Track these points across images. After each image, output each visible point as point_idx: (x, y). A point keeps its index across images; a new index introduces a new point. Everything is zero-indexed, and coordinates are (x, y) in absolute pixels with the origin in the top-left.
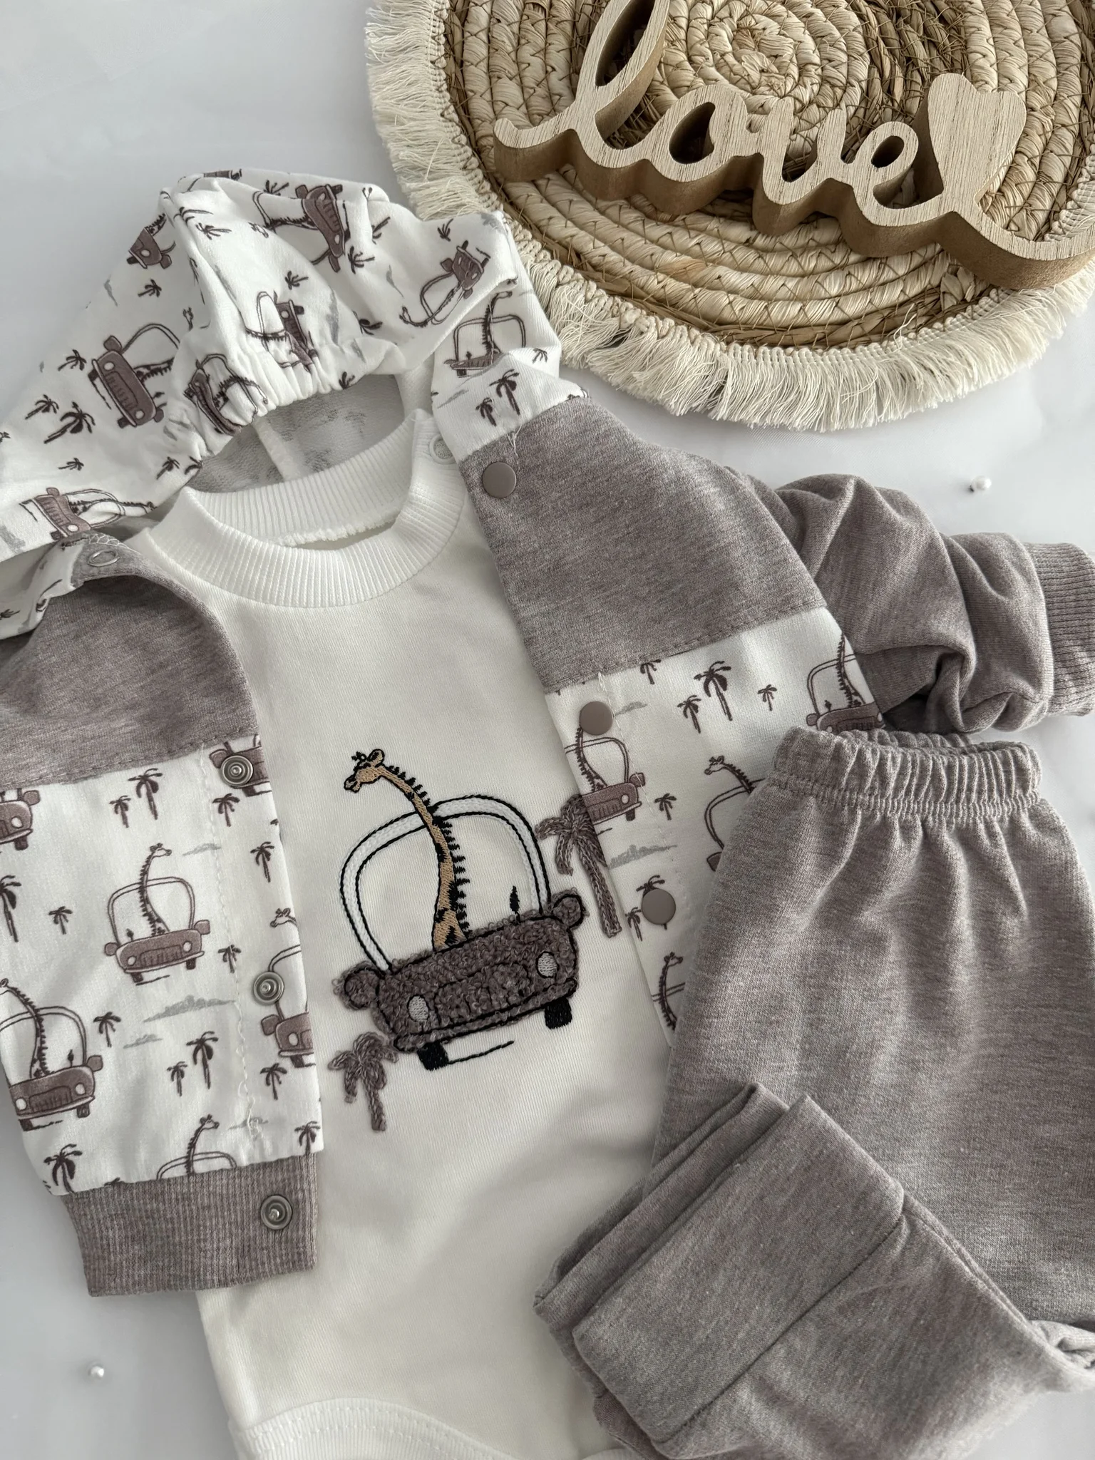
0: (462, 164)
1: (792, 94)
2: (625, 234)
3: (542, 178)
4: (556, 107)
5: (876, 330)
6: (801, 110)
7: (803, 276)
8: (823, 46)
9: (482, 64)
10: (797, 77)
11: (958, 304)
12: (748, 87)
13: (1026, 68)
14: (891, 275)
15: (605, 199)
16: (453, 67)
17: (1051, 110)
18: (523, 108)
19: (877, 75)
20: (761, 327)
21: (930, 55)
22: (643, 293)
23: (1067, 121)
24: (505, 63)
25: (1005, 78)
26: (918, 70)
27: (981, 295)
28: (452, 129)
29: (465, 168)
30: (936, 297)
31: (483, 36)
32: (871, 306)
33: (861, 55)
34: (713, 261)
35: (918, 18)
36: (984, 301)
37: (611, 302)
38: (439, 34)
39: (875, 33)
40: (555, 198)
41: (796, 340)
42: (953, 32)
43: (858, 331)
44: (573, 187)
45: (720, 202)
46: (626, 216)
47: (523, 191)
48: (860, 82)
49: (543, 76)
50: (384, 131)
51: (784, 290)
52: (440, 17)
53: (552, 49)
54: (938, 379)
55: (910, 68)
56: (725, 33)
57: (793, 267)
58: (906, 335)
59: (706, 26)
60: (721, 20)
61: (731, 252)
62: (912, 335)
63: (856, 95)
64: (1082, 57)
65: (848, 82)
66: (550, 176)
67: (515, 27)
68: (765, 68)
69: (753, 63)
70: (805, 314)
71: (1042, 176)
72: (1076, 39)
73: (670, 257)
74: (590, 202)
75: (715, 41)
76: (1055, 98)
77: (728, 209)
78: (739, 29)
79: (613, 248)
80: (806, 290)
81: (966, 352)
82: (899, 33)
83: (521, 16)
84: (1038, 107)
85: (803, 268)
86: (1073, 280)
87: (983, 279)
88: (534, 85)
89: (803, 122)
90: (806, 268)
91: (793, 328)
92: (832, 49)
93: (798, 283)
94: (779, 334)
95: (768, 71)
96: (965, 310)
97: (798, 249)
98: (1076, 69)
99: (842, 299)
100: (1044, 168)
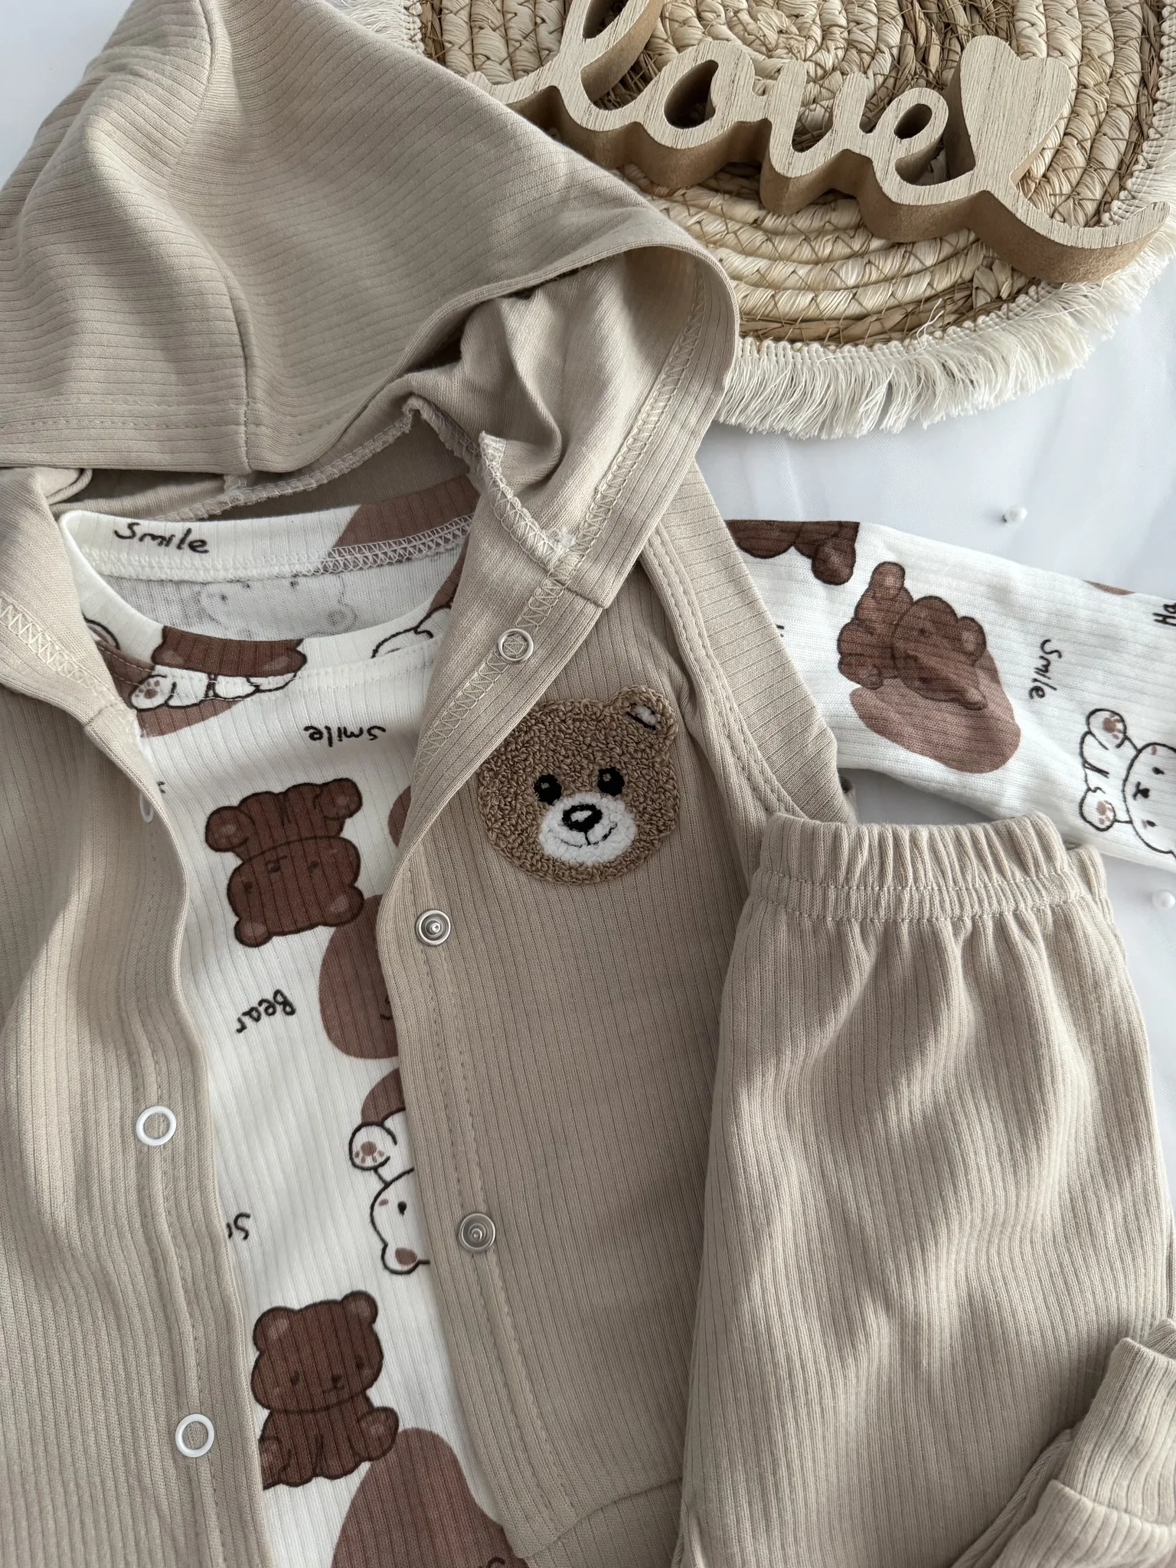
1: (813, 58)
5: (898, 327)
6: (823, 77)
7: (817, 263)
8: (851, 6)
9: (462, 12)
10: (819, 40)
11: (992, 301)
12: (764, 49)
13: (1079, 41)
14: (917, 266)
16: (429, 15)
17: (1107, 88)
18: (507, 63)
19: (910, 41)
20: (766, 319)
21: (972, 22)
23: (1123, 101)
24: (488, 12)
25: (1055, 49)
26: (958, 38)
27: (1019, 292)
30: (966, 293)
32: (892, 300)
33: (893, 18)
34: (715, 243)
36: (1022, 299)
41: (806, 334)
43: (876, 327)
48: (890, 48)
49: (531, 28)
51: (795, 277)
55: (948, 35)
57: (806, 252)
58: (931, 334)
61: (735, 233)
62: (938, 334)
63: (885, 62)
64: (1143, 31)
65: (877, 48)
68: (784, 29)
69: (771, 22)
70: (817, 306)
72: (1137, 10)
76: (1111, 76)
77: (733, 184)
80: (818, 279)
84: (1091, 83)
85: (816, 254)
86: (1124, 277)
87: (1021, 274)
88: (520, 38)
89: (823, 91)
90: (820, 254)
91: (803, 321)
92: (861, 10)
93: (811, 270)
94: (787, 327)
95: (786, 32)
96: (999, 309)
97: (812, 232)
98: (1136, 44)
99: (860, 290)
100: (1096, 153)
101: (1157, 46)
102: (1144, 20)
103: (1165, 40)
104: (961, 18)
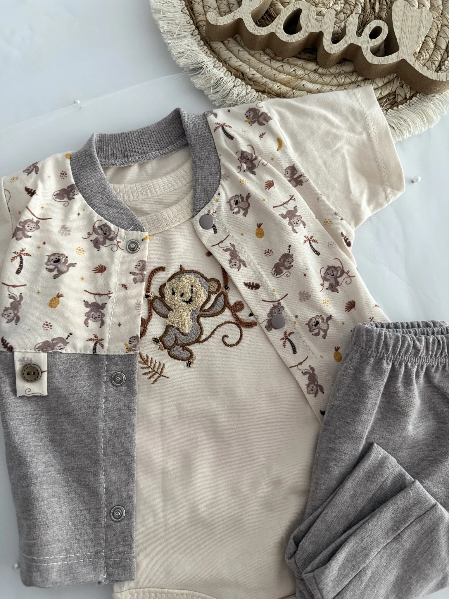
0: (191, 33)
2: (263, 66)
3: (226, 40)
4: (231, 9)
6: (337, 14)
7: (339, 86)
11: (403, 100)
14: (376, 86)
15: (254, 50)
19: (368, 1)
22: (271, 92)
27: (413, 96)
28: (186, 17)
29: (192, 34)
30: (394, 97)
34: (300, 78)
36: (414, 99)
37: (257, 95)
40: (232, 49)
44: (239, 44)
45: (303, 53)
46: (263, 58)
47: (218, 45)
50: (157, 17)
54: (396, 131)
57: (335, 81)
61: (308, 74)
62: (385, 112)
63: (359, 9)
65: (356, 3)
66: (229, 39)
71: (437, 46)
73: (282, 76)
74: (247, 51)
76: (442, 14)
77: (307, 56)
79: (257, 71)
81: (408, 120)
85: (339, 82)
87: (414, 89)
96: (406, 102)
97: (337, 74)
100: (438, 43)
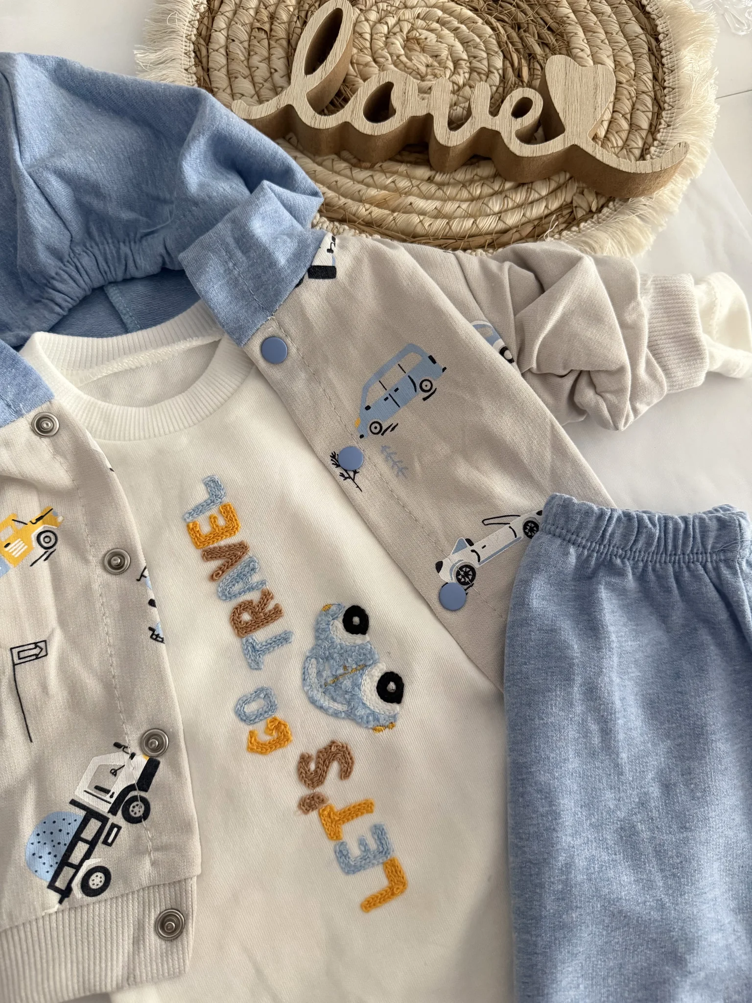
1: (451, 80)
2: (338, 178)
5: (530, 235)
6: (458, 90)
7: (472, 200)
8: (469, 48)
9: (222, 69)
10: (452, 69)
11: (587, 214)
12: (419, 77)
13: (612, 57)
14: (537, 196)
15: (320, 155)
16: (201, 73)
17: (634, 83)
18: (256, 96)
19: (509, 65)
20: (445, 237)
21: (544, 51)
22: (355, 219)
23: (645, 89)
24: (240, 67)
25: (598, 62)
26: (538, 61)
27: (602, 207)
30: (569, 210)
31: (223, 51)
32: (524, 219)
33: (496, 53)
34: (406, 194)
35: (532, 28)
36: (605, 210)
37: (331, 225)
38: (189, 51)
39: (505, 38)
41: (472, 244)
42: (558, 36)
43: (517, 236)
45: (405, 153)
46: (337, 166)
48: (498, 70)
49: (268, 75)
51: (460, 210)
52: (190, 40)
53: (273, 58)
55: (532, 60)
56: (398, 43)
57: (465, 194)
58: (552, 236)
59: (384, 39)
60: (395, 34)
61: (417, 186)
62: (557, 236)
63: (496, 78)
64: (649, 50)
65: (489, 70)
67: (246, 44)
68: (430, 64)
69: (420, 61)
70: (477, 226)
71: (633, 126)
72: (643, 37)
73: (373, 192)
74: (310, 158)
75: (392, 48)
76: (635, 76)
77: (412, 158)
78: (408, 39)
79: (329, 188)
80: (475, 209)
82: (521, 38)
83: (250, 38)
84: (625, 81)
85: (472, 195)
86: (666, 192)
87: (603, 196)
88: (262, 81)
89: (460, 98)
90: (474, 194)
91: (469, 237)
92: (476, 50)
93: (469, 205)
94: (459, 242)
95: (431, 66)
96: (592, 217)
97: (467, 181)
98: (646, 56)
99: (503, 214)
100: (634, 121)
101: (659, 57)
102: (649, 43)
103: (663, 53)
104: (538, 50)
